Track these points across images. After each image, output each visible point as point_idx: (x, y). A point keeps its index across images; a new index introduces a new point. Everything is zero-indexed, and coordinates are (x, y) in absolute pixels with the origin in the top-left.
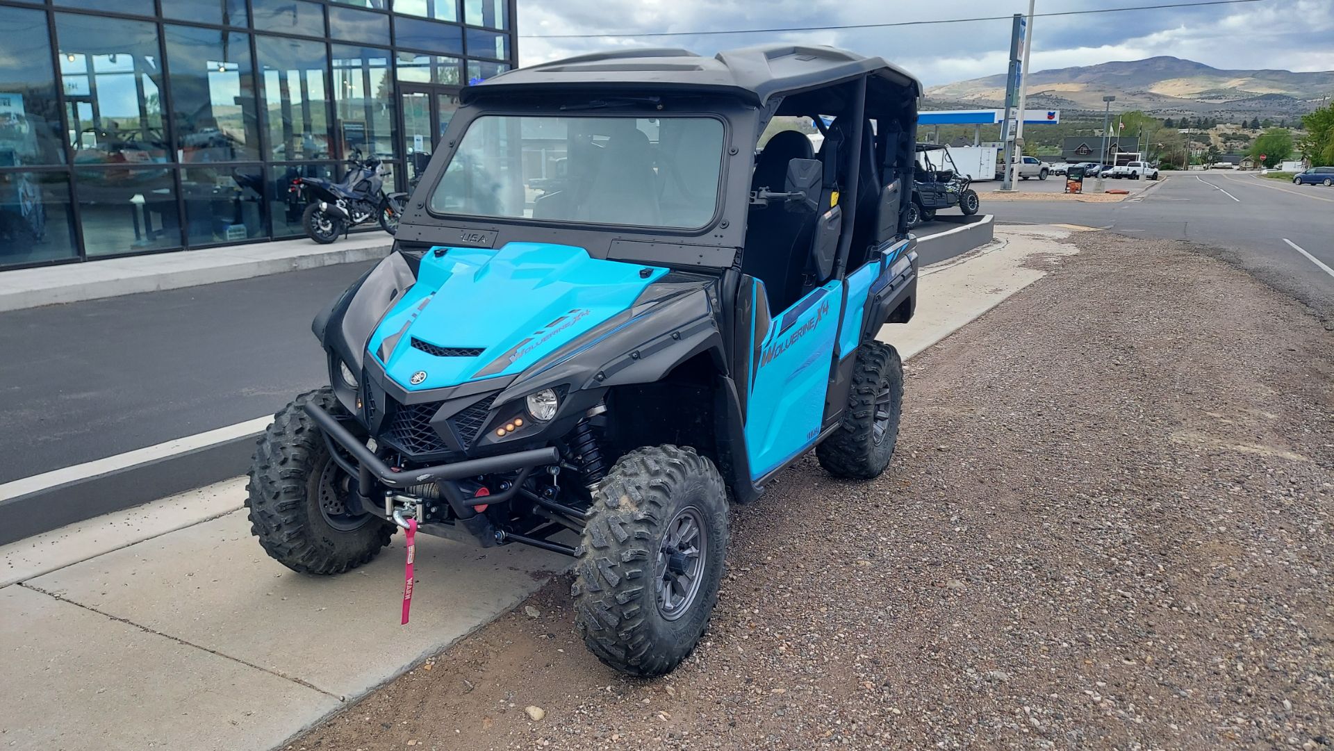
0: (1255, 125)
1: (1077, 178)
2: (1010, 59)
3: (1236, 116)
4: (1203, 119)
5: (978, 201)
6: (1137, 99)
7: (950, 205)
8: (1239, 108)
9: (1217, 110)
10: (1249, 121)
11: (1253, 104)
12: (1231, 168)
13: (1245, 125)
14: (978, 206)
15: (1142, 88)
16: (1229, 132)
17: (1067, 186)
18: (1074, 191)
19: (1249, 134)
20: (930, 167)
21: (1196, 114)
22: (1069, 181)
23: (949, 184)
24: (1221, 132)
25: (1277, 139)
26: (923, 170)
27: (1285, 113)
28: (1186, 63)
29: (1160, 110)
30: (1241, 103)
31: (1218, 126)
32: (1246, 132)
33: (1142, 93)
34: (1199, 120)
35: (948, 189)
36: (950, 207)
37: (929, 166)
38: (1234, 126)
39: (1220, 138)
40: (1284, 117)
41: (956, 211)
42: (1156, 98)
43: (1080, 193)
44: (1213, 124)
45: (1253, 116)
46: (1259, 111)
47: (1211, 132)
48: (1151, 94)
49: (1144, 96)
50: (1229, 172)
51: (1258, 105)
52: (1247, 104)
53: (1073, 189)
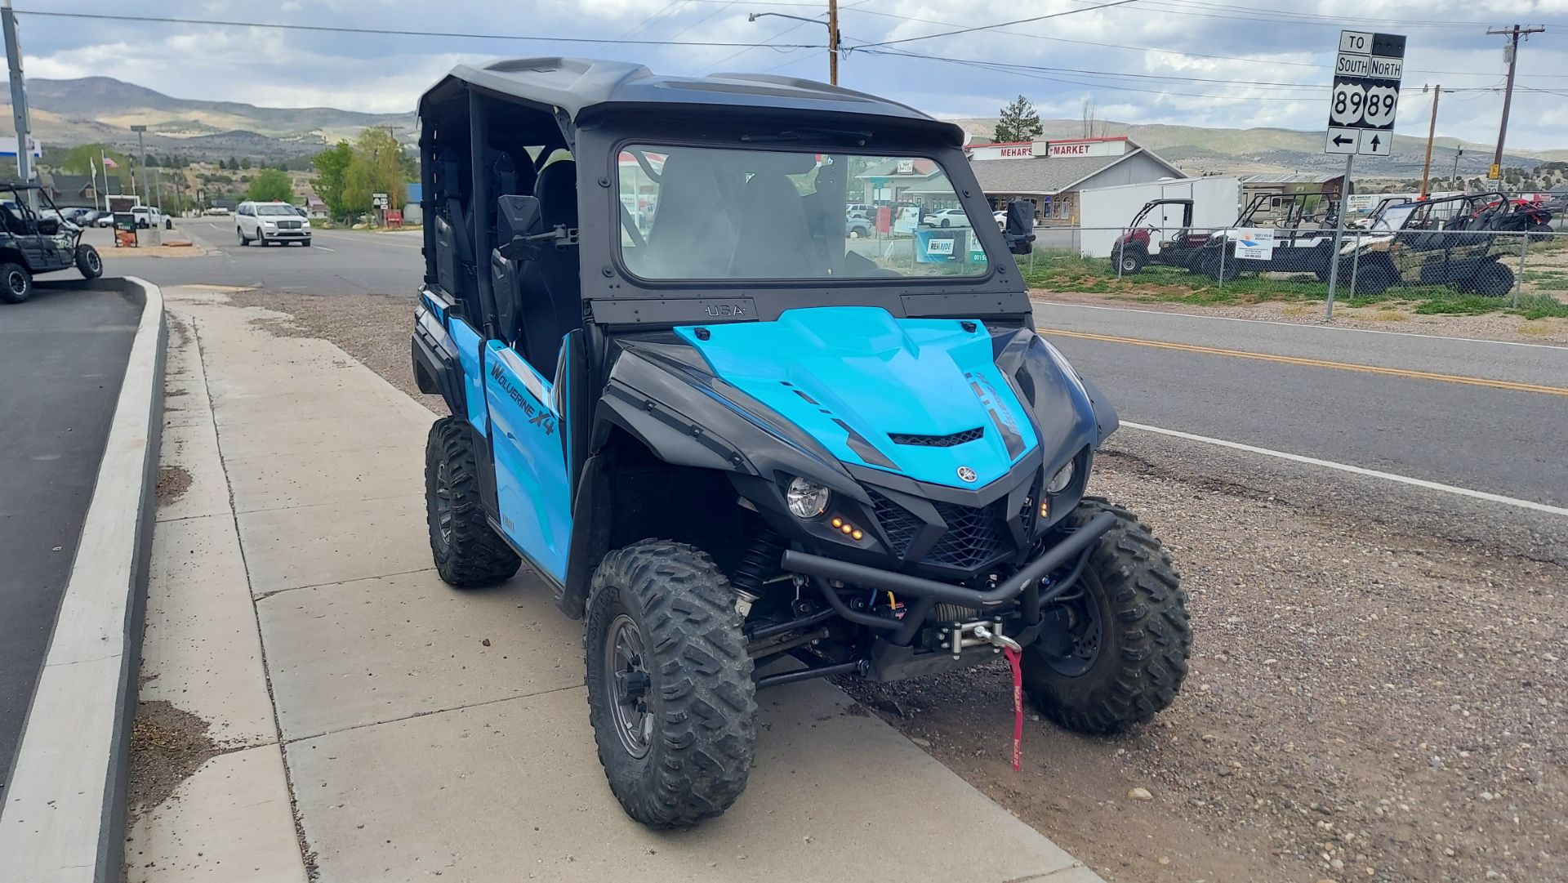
0: (234, 166)
1: (128, 228)
2: (10, 68)
3: (207, 154)
4: (172, 157)
5: (100, 259)
6: (81, 128)
7: (65, 266)
8: (209, 145)
9: (183, 146)
10: (226, 160)
11: (224, 141)
12: (228, 215)
13: (222, 166)
14: (101, 266)
15: (84, 115)
16: (208, 173)
17: (116, 238)
18: (128, 243)
19: (229, 175)
20: (27, 214)
21: (160, 150)
22: (118, 232)
23: (58, 237)
24: (198, 173)
25: (272, 182)
26: (17, 219)
27: (261, 153)
28: (131, 87)
29: (115, 144)
30: (209, 139)
31: (192, 165)
32: (226, 173)
33: (85, 122)
34: (168, 158)
35: (58, 244)
36: (67, 268)
37: (25, 212)
38: (210, 166)
39: (198, 180)
40: (261, 157)
41: (73, 274)
42: (104, 129)
43: (136, 247)
44: (186, 165)
45: (230, 153)
46: (233, 149)
47: (186, 172)
48: (98, 123)
49: (88, 125)
50: (226, 219)
51: (229, 143)
52: (217, 141)
53: (127, 242)
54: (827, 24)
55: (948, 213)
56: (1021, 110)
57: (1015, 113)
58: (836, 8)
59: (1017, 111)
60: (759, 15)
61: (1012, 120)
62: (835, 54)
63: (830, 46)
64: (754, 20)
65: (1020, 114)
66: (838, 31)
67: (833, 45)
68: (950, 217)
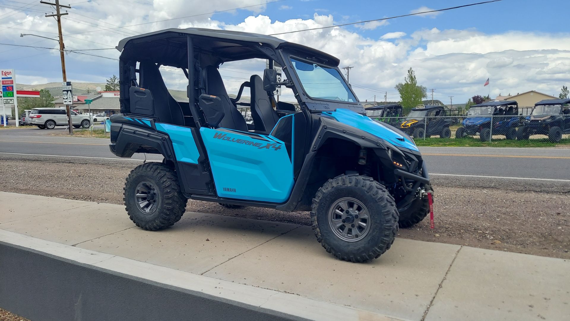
54: (58, 41)
55: (96, 116)
56: (115, 80)
57: (113, 81)
58: (62, 35)
59: (113, 80)
60: (25, 35)
61: (112, 84)
62: (63, 52)
63: (60, 49)
64: (23, 36)
65: (114, 82)
66: (63, 44)
67: (61, 49)
68: (97, 118)
